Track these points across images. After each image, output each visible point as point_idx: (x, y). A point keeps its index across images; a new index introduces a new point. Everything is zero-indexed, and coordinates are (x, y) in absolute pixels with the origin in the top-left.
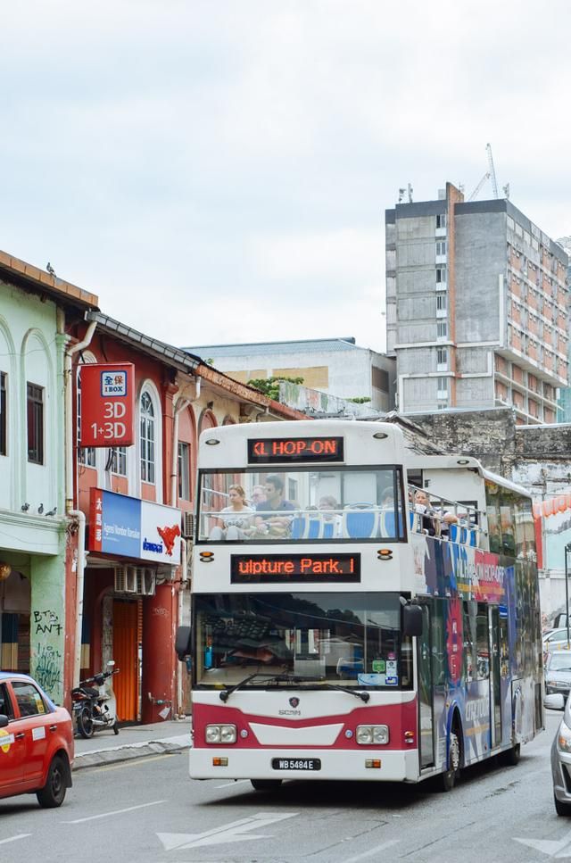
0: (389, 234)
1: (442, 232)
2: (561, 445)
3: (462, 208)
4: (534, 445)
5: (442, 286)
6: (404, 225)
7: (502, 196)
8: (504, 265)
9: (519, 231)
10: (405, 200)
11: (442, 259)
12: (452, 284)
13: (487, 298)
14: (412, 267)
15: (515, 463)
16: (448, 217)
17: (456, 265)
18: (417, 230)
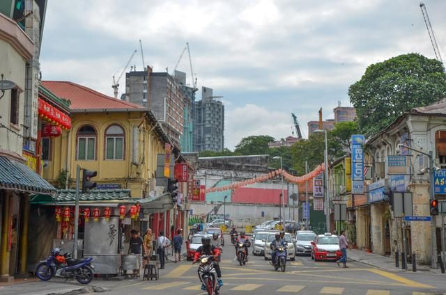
1: (145, 82)
2: (211, 164)
3: (152, 74)
4: (204, 164)
5: (145, 100)
6: (133, 79)
7: (166, 71)
8: (166, 95)
9: (170, 83)
10: (133, 70)
11: (145, 91)
12: (149, 99)
13: (160, 105)
14: (135, 93)
15: (198, 169)
16: (148, 77)
17: (150, 93)
18: (137, 81)
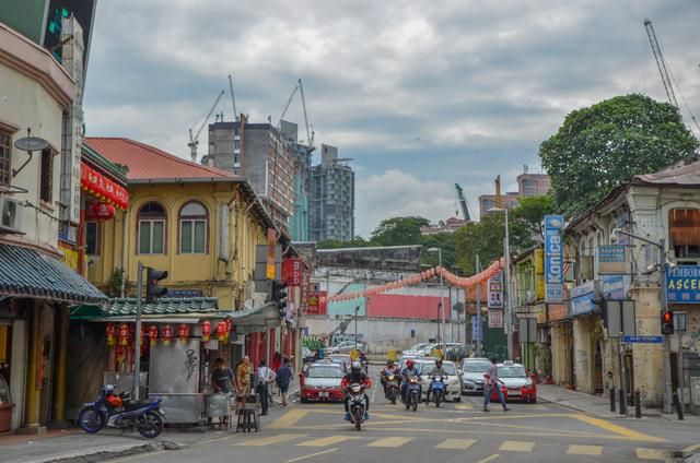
0: (210, 137)
1: (238, 138)
2: (335, 259)
3: (248, 127)
4: (325, 259)
5: (237, 165)
6: (219, 133)
7: (268, 122)
8: (268, 156)
9: (275, 139)
10: (219, 121)
11: (237, 151)
12: (242, 164)
13: (259, 172)
14: (222, 154)
15: (316, 267)
16: (241, 131)
17: (245, 155)
18: (226, 136)
